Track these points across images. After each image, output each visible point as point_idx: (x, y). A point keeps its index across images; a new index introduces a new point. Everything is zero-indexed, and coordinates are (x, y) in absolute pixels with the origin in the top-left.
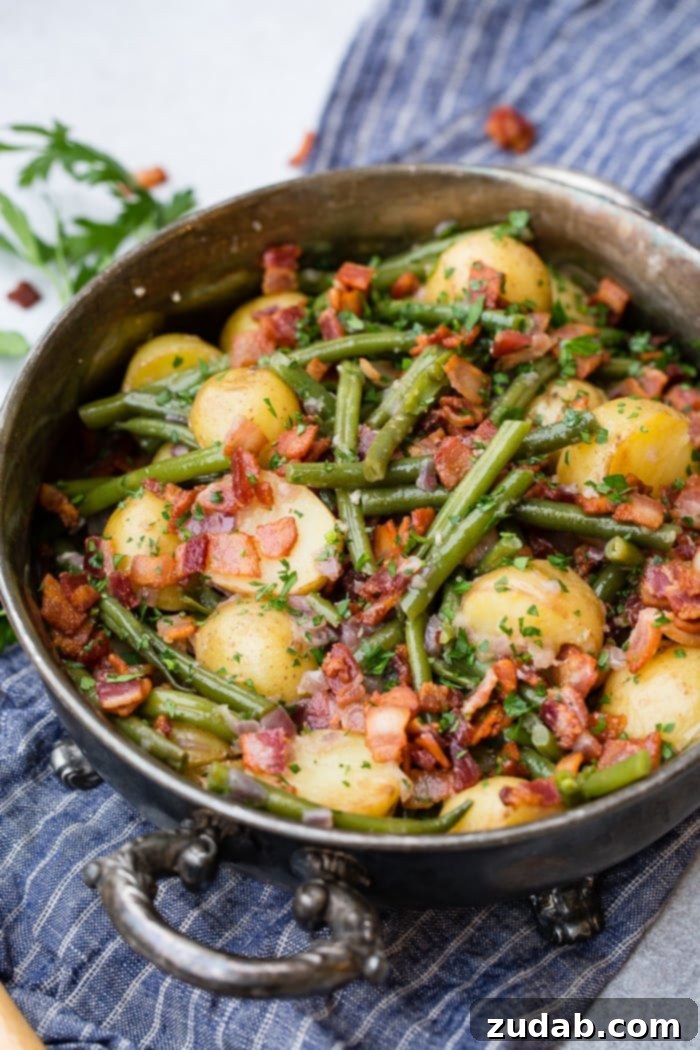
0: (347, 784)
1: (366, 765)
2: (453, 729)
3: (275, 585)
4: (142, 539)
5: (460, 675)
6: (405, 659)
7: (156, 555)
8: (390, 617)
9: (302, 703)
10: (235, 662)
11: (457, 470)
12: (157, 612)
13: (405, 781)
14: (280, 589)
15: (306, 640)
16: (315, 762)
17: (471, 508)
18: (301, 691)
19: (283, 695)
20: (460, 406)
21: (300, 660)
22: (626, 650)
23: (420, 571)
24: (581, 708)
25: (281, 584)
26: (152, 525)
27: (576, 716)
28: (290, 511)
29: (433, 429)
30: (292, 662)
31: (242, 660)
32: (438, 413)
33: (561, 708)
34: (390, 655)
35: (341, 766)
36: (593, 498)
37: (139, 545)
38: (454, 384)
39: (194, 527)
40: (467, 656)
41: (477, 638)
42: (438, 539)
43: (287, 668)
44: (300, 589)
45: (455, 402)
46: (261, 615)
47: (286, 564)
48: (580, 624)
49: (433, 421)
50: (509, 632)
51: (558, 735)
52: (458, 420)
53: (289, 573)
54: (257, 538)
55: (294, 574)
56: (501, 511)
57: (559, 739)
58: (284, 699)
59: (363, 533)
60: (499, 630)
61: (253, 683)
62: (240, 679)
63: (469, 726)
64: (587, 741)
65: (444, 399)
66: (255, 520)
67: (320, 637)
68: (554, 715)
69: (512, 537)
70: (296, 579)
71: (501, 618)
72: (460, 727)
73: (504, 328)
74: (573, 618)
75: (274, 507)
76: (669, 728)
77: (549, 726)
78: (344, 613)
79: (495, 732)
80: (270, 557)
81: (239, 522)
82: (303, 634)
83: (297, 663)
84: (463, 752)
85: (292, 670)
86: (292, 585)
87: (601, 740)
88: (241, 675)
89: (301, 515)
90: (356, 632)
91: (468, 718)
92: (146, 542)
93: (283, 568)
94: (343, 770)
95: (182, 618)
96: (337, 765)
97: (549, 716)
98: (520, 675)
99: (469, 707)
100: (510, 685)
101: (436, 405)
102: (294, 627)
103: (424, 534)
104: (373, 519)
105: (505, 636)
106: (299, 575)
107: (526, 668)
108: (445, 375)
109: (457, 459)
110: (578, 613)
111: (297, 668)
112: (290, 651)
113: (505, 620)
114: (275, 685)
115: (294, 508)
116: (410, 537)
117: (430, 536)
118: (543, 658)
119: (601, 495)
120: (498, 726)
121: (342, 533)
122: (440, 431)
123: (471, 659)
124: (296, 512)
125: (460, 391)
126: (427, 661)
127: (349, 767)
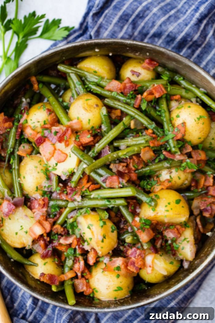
0: (17, 234)
1: (26, 233)
2: (54, 242)
3: (50, 167)
4: (34, 123)
6: (61, 214)
7: (33, 130)
10: (23, 178)
11: (112, 185)
13: (29, 246)
14: (50, 169)
15: (43, 187)
16: (18, 219)
17: (104, 199)
18: (34, 196)
23: (78, 202)
24: (82, 268)
25: (52, 168)
26: (39, 121)
28: (69, 153)
31: (25, 179)
35: (21, 226)
36: (137, 221)
37: (32, 123)
39: (46, 133)
40: (75, 227)
41: (80, 227)
42: (92, 196)
44: (54, 172)
45: (136, 161)
46: (38, 173)
47: (57, 164)
48: (101, 250)
49: (125, 161)
52: (132, 166)
54: (56, 151)
55: (56, 169)
57: (73, 267)
58: (28, 194)
59: (80, 175)
61: (23, 185)
62: (20, 182)
63: (57, 245)
64: (79, 274)
65: (134, 157)
66: (61, 146)
67: (48, 189)
68: (76, 263)
70: (55, 170)
72: (56, 243)
74: (100, 248)
75: (67, 148)
76: (96, 291)
78: (57, 190)
79: (62, 251)
80: (55, 159)
81: (57, 143)
82: (44, 185)
84: (51, 249)
85: (34, 191)
88: (22, 181)
89: (70, 157)
90: (57, 196)
91: (59, 243)
93: (55, 165)
94: (21, 228)
95: (29, 148)
97: (75, 261)
98: (77, 247)
100: (73, 247)
102: (43, 182)
103: (90, 192)
104: (85, 174)
106: (57, 170)
107: (80, 246)
109: (114, 183)
110: (102, 248)
111: (36, 192)
112: (37, 188)
116: (86, 189)
119: (140, 222)
121: (74, 172)
122: (125, 164)
124: (70, 154)
125: (142, 157)
126: (65, 219)
127: (22, 228)
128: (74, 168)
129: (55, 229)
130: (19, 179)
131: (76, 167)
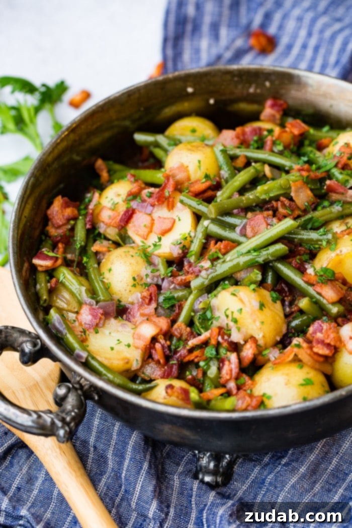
0: (112, 349)
1: (129, 346)
2: (179, 349)
3: (150, 246)
4: (112, 199)
5: (202, 328)
6: (181, 308)
7: (113, 210)
8: (187, 285)
9: (128, 305)
10: (108, 272)
11: (255, 231)
12: (102, 237)
13: (137, 360)
14: (150, 250)
15: (145, 277)
16: (110, 333)
17: (249, 252)
18: (130, 300)
19: (121, 298)
20: (287, 205)
21: (137, 285)
22: (281, 353)
23: (207, 270)
24: (236, 368)
25: (152, 247)
26: (119, 195)
27: (231, 370)
28: (177, 216)
29: (268, 209)
30: (132, 284)
31: (111, 272)
32: (274, 203)
33: (227, 363)
34: (176, 303)
35: (118, 340)
36: (310, 274)
37: (109, 202)
38: (292, 194)
39: (134, 204)
40: (209, 320)
41: (217, 314)
42: (229, 259)
43: (128, 285)
44: (159, 253)
45: (287, 202)
46: (132, 256)
47: (160, 239)
48: (260, 328)
49: (269, 206)
50: (227, 316)
51: (221, 376)
52: (282, 210)
53: (158, 244)
54: (156, 222)
55: (160, 245)
56: (261, 260)
57: (220, 378)
58: (121, 300)
59: (201, 240)
60: (224, 313)
61: (111, 285)
62: (104, 280)
64: (232, 385)
65: (282, 198)
66: (161, 212)
67: (153, 279)
68: (223, 365)
69: (258, 274)
70: (160, 248)
71: (226, 308)
72: (183, 352)
73: (337, 180)
74: (259, 324)
75: (171, 211)
76: (269, 398)
77: (220, 369)
78: (168, 273)
79: (196, 360)
80: (155, 233)
81: (154, 211)
82: (145, 274)
83: (134, 286)
84: (176, 362)
85: (129, 288)
86: (156, 250)
87: (239, 388)
88: (108, 279)
89: (179, 220)
90: (170, 285)
91: (188, 348)
92: (112, 202)
93: (157, 240)
94: (118, 342)
95: (109, 244)
96: (118, 339)
97: (221, 365)
98: (220, 339)
99: (192, 342)
100: (213, 342)
101: (277, 199)
102: (143, 269)
103: (224, 254)
104: (209, 237)
105: (225, 318)
106: (162, 247)
107: (226, 337)
108: (290, 188)
109: (259, 226)
110: (262, 323)
111: (133, 288)
112: (134, 279)
113: (227, 309)
114: (119, 291)
115: (179, 216)
116: (216, 252)
117: (226, 257)
118: (236, 337)
119: (316, 275)
120: (198, 358)
121: (190, 237)
122: (271, 212)
123: (210, 322)
124: (179, 218)
125: (294, 198)
126: (190, 314)
127: (121, 342)
128: (190, 231)
129: (176, 329)
130: (102, 277)
131: (193, 231)
